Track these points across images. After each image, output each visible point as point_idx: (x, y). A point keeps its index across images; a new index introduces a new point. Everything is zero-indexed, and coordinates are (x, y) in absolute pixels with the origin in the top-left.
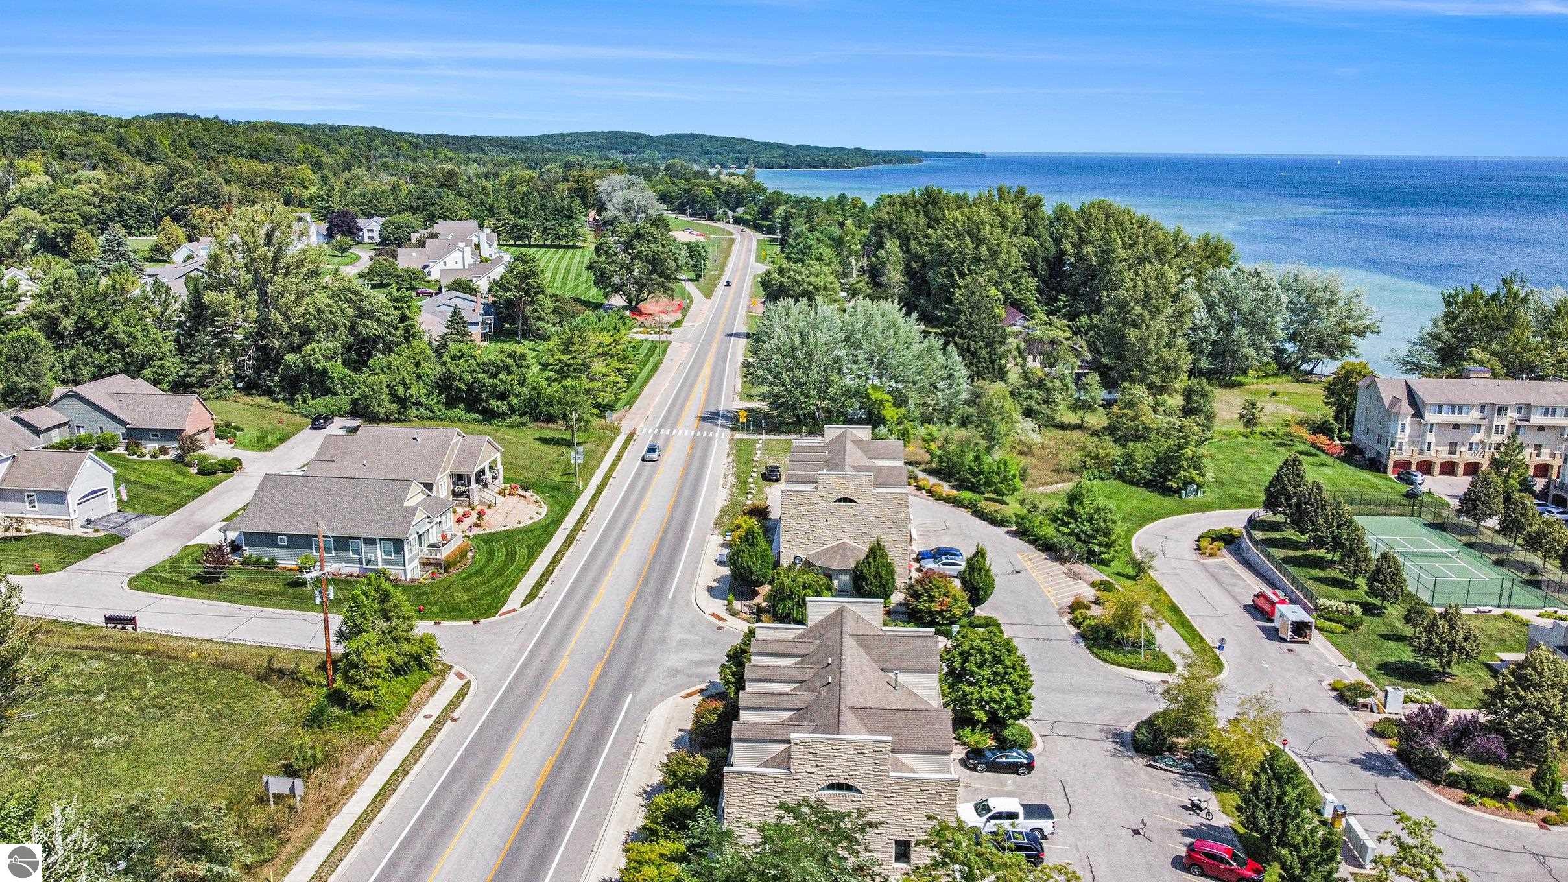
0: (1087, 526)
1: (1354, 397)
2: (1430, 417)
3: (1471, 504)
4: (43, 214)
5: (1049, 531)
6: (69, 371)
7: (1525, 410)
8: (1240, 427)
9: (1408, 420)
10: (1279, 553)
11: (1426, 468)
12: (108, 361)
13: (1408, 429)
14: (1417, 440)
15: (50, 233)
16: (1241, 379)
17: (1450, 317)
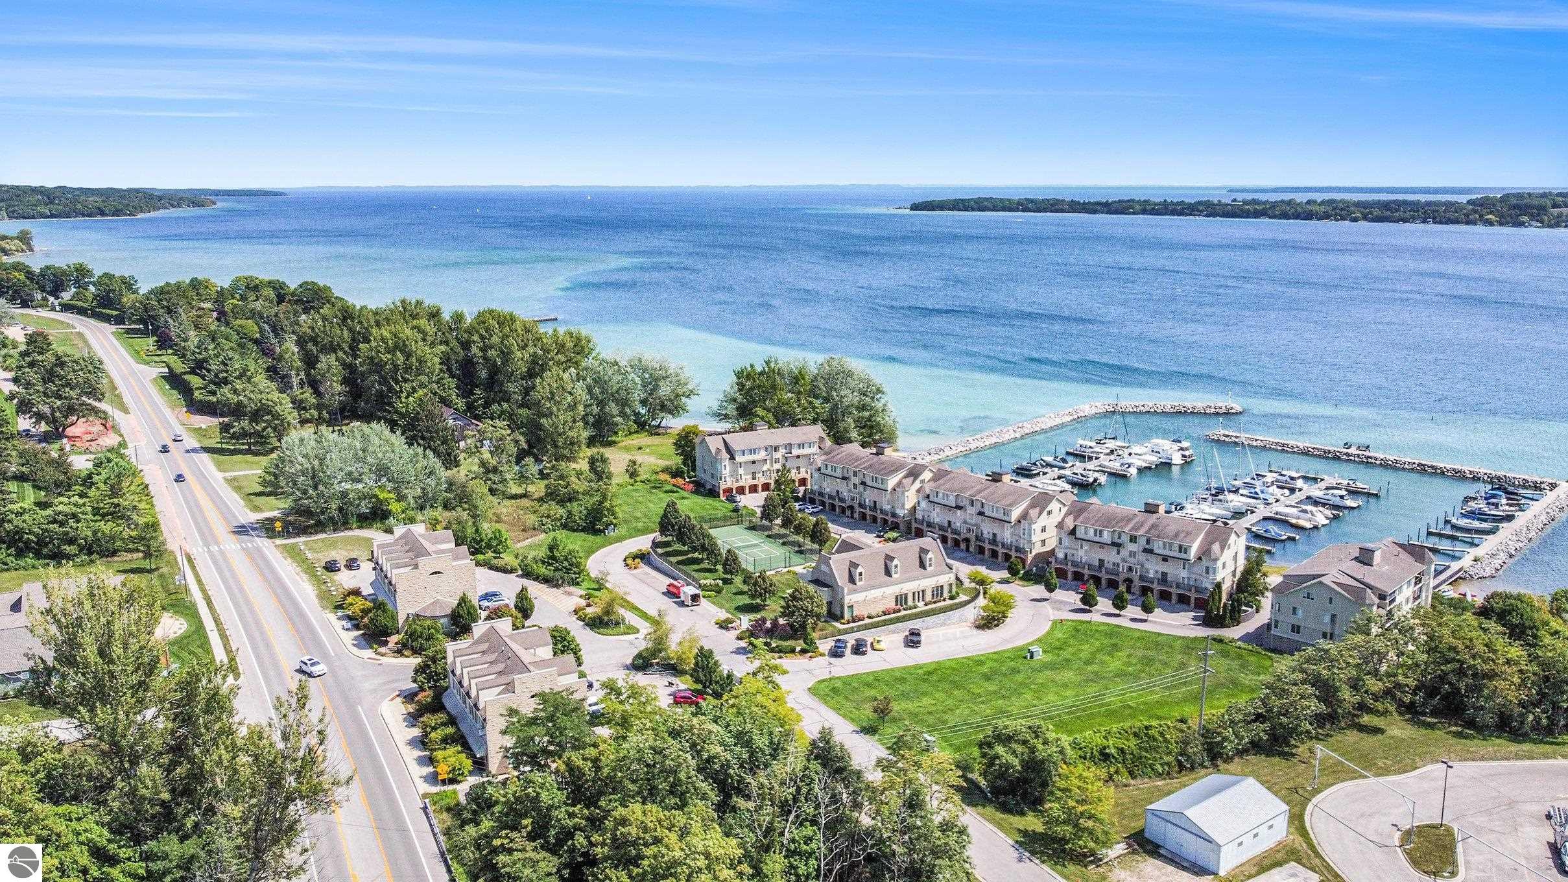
0: (566, 564)
1: (694, 449)
2: (739, 458)
3: (768, 512)
5: (542, 570)
7: (789, 447)
8: (626, 478)
9: (727, 463)
10: (674, 560)
11: (741, 490)
13: (728, 468)
14: (734, 474)
16: (614, 438)
17: (741, 387)
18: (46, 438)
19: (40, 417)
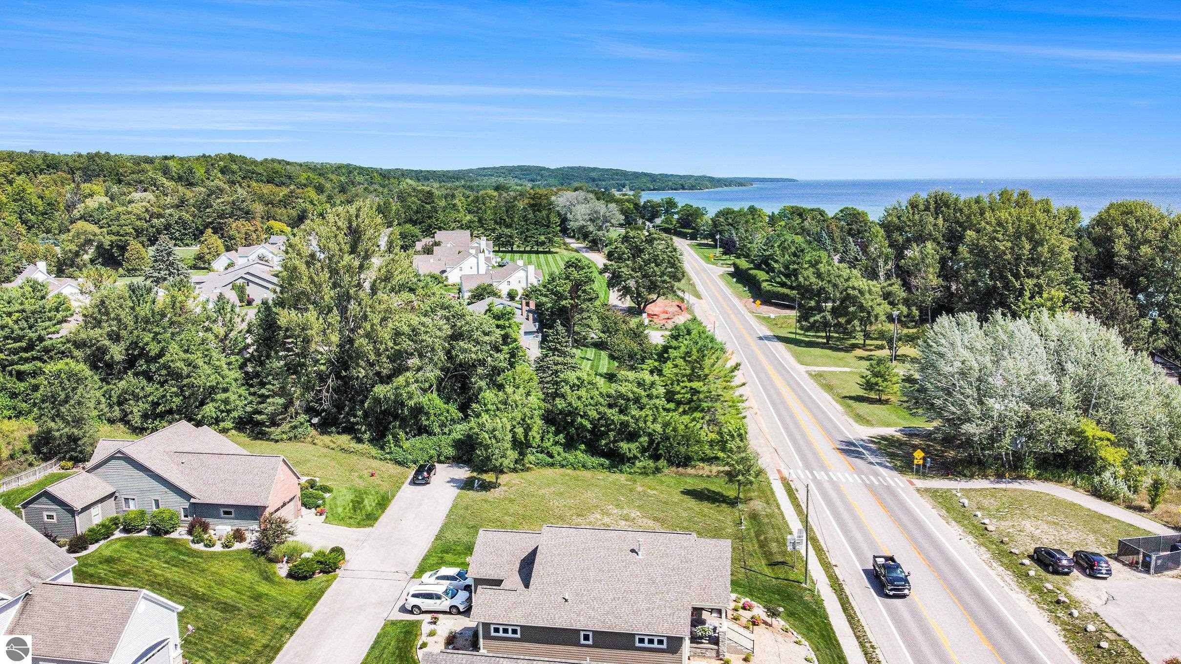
4: (101, 228)
6: (116, 408)
12: (164, 396)
15: (107, 244)
18: (631, 311)
19: (626, 291)
